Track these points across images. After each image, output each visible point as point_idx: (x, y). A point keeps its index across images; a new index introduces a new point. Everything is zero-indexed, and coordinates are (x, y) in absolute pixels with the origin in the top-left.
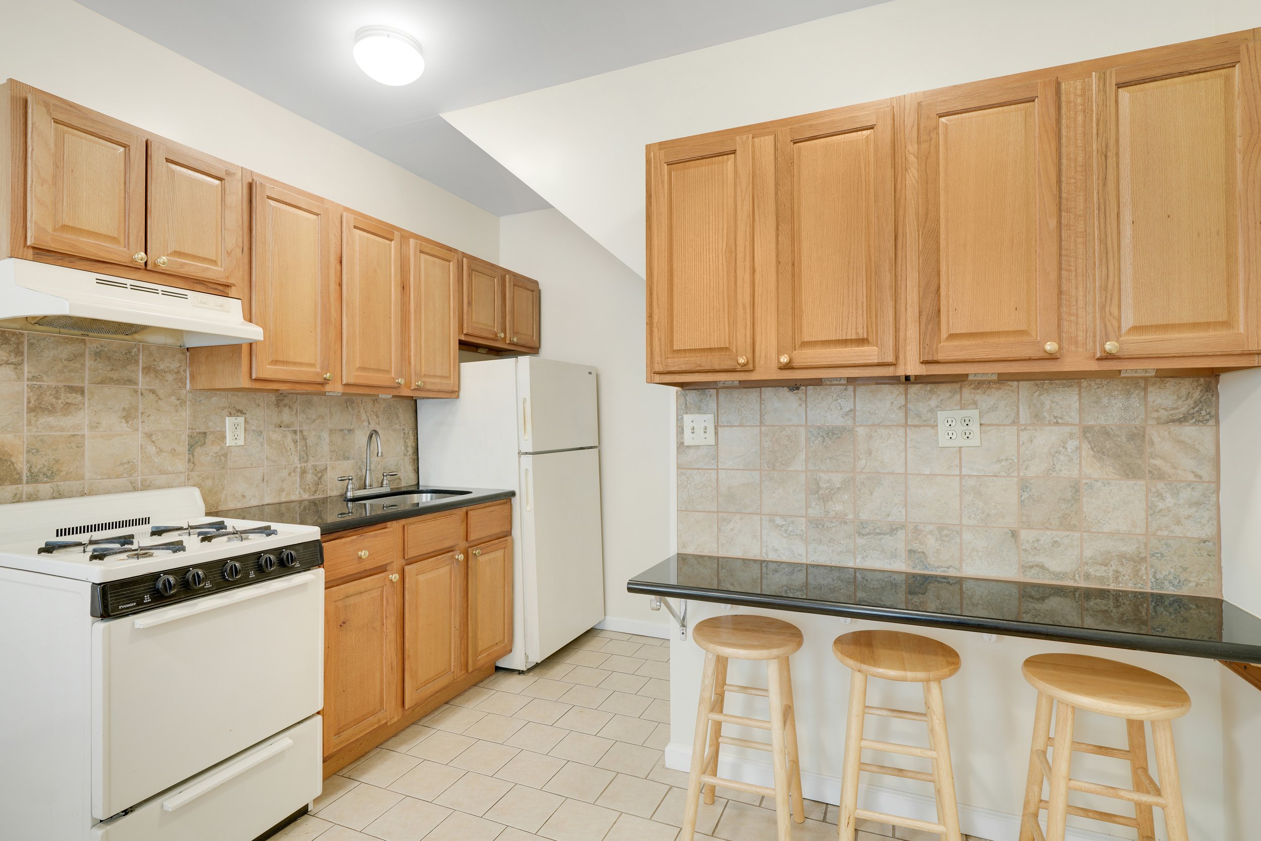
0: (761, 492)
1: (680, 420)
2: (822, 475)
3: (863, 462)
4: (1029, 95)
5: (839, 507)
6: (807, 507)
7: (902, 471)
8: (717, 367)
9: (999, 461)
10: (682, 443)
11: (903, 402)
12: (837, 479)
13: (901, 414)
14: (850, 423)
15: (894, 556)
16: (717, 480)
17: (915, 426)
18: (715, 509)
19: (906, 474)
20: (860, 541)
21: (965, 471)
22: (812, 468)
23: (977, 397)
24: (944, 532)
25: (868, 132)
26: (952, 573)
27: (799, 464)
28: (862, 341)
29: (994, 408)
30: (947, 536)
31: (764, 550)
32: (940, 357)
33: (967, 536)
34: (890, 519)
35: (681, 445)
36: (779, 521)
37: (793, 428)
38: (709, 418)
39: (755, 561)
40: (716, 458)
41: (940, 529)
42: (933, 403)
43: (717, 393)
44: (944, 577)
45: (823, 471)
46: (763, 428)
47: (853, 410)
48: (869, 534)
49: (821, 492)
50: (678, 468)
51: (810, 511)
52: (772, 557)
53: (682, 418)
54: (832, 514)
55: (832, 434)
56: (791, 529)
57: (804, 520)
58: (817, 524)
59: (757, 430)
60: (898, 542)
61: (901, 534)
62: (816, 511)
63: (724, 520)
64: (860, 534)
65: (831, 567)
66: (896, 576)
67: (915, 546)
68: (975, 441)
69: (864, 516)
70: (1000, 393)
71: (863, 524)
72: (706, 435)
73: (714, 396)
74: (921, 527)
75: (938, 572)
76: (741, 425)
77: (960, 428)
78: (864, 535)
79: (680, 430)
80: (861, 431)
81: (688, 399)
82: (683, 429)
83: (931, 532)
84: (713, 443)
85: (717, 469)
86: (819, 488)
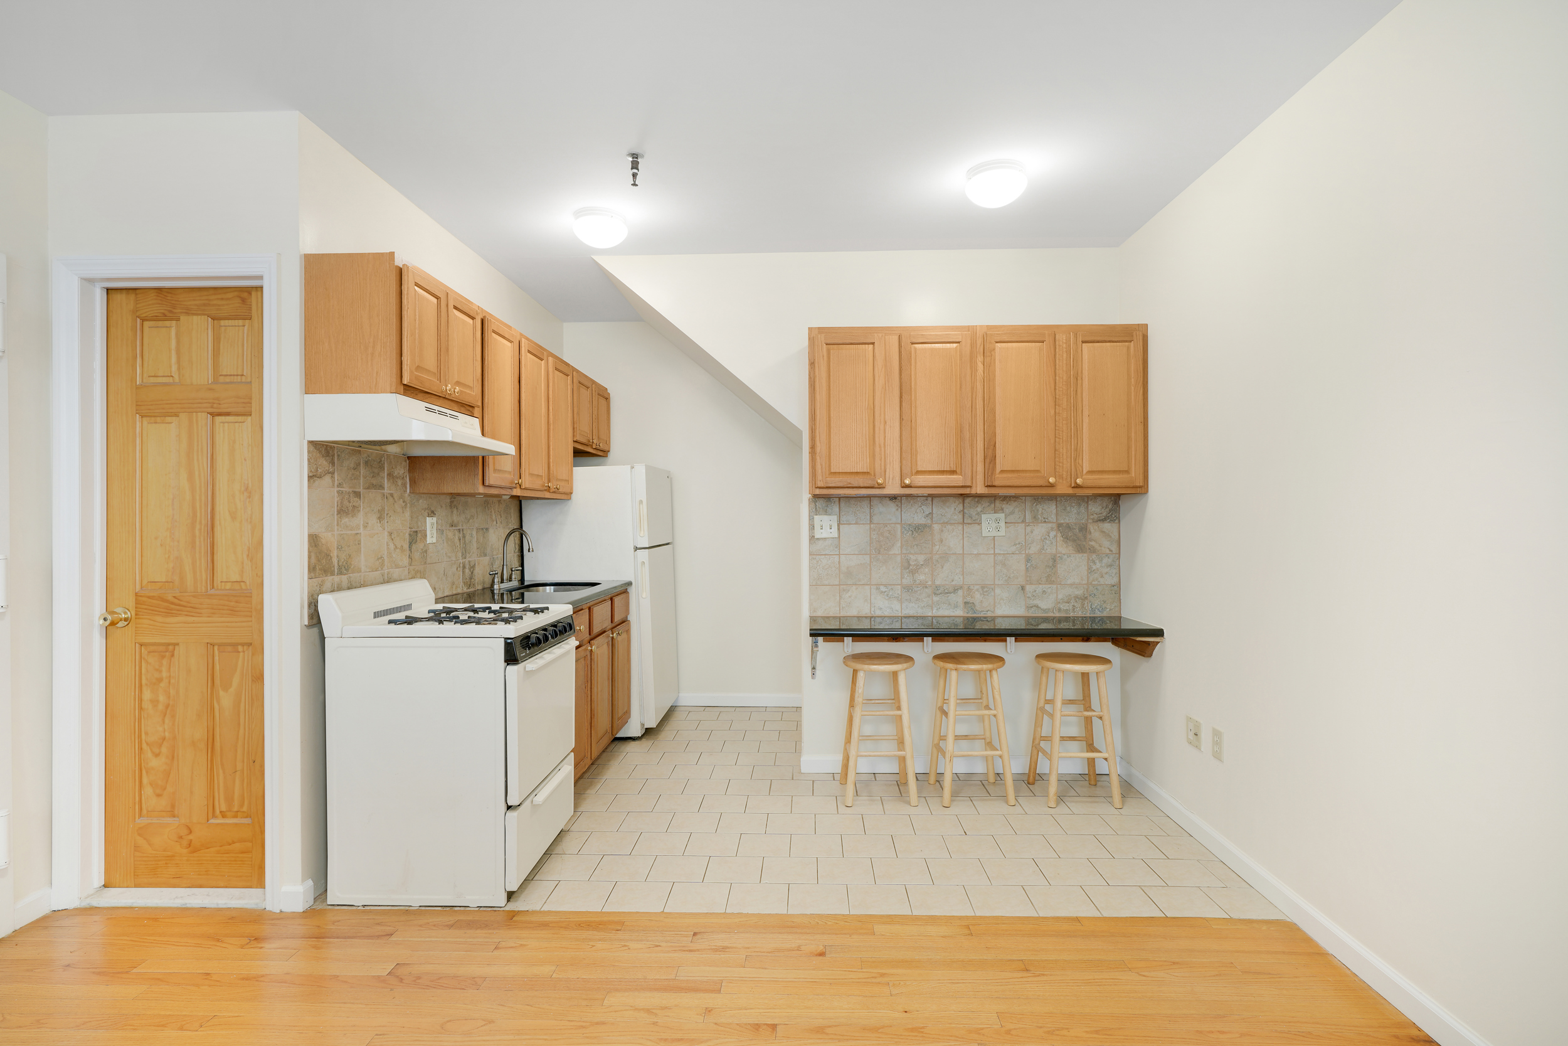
0: (871, 570)
1: (811, 519)
2: (911, 556)
3: (938, 547)
4: (1041, 339)
5: (922, 577)
6: (902, 578)
7: (961, 552)
8: (862, 485)
9: (1015, 545)
10: (814, 536)
11: (962, 509)
12: (921, 558)
13: (961, 516)
14: (929, 521)
15: (956, 606)
16: (839, 562)
17: (969, 524)
18: (838, 583)
19: (963, 554)
20: (936, 599)
21: (997, 552)
22: (904, 552)
23: (1004, 506)
24: (985, 590)
25: (955, 345)
26: (989, 614)
27: (896, 550)
28: (953, 472)
29: (1012, 513)
30: (986, 591)
31: (873, 609)
32: (996, 483)
33: (998, 591)
34: (953, 583)
35: (812, 538)
36: (883, 589)
37: (893, 525)
38: (835, 518)
39: (866, 617)
40: (838, 546)
41: (983, 588)
42: (979, 509)
43: (839, 500)
44: (985, 618)
45: (912, 554)
46: (872, 525)
47: (931, 513)
48: (941, 593)
49: (911, 567)
50: (810, 555)
51: (904, 581)
52: (878, 613)
53: (813, 518)
54: (918, 582)
55: (918, 529)
56: (891, 593)
57: (899, 587)
58: (908, 589)
59: (868, 527)
60: (958, 598)
61: (960, 592)
62: (907, 581)
63: (844, 590)
64: (935, 594)
65: (917, 617)
66: (957, 619)
67: (968, 599)
68: (1002, 533)
69: (938, 582)
70: (1015, 504)
71: (937, 587)
72: (831, 531)
73: (837, 503)
74: (972, 587)
75: (982, 615)
76: (856, 523)
77: (994, 525)
78: (938, 594)
79: (812, 527)
80: (936, 527)
81: (817, 504)
82: (813, 526)
83: (977, 590)
84: (837, 536)
85: (839, 555)
86: (909, 565)
